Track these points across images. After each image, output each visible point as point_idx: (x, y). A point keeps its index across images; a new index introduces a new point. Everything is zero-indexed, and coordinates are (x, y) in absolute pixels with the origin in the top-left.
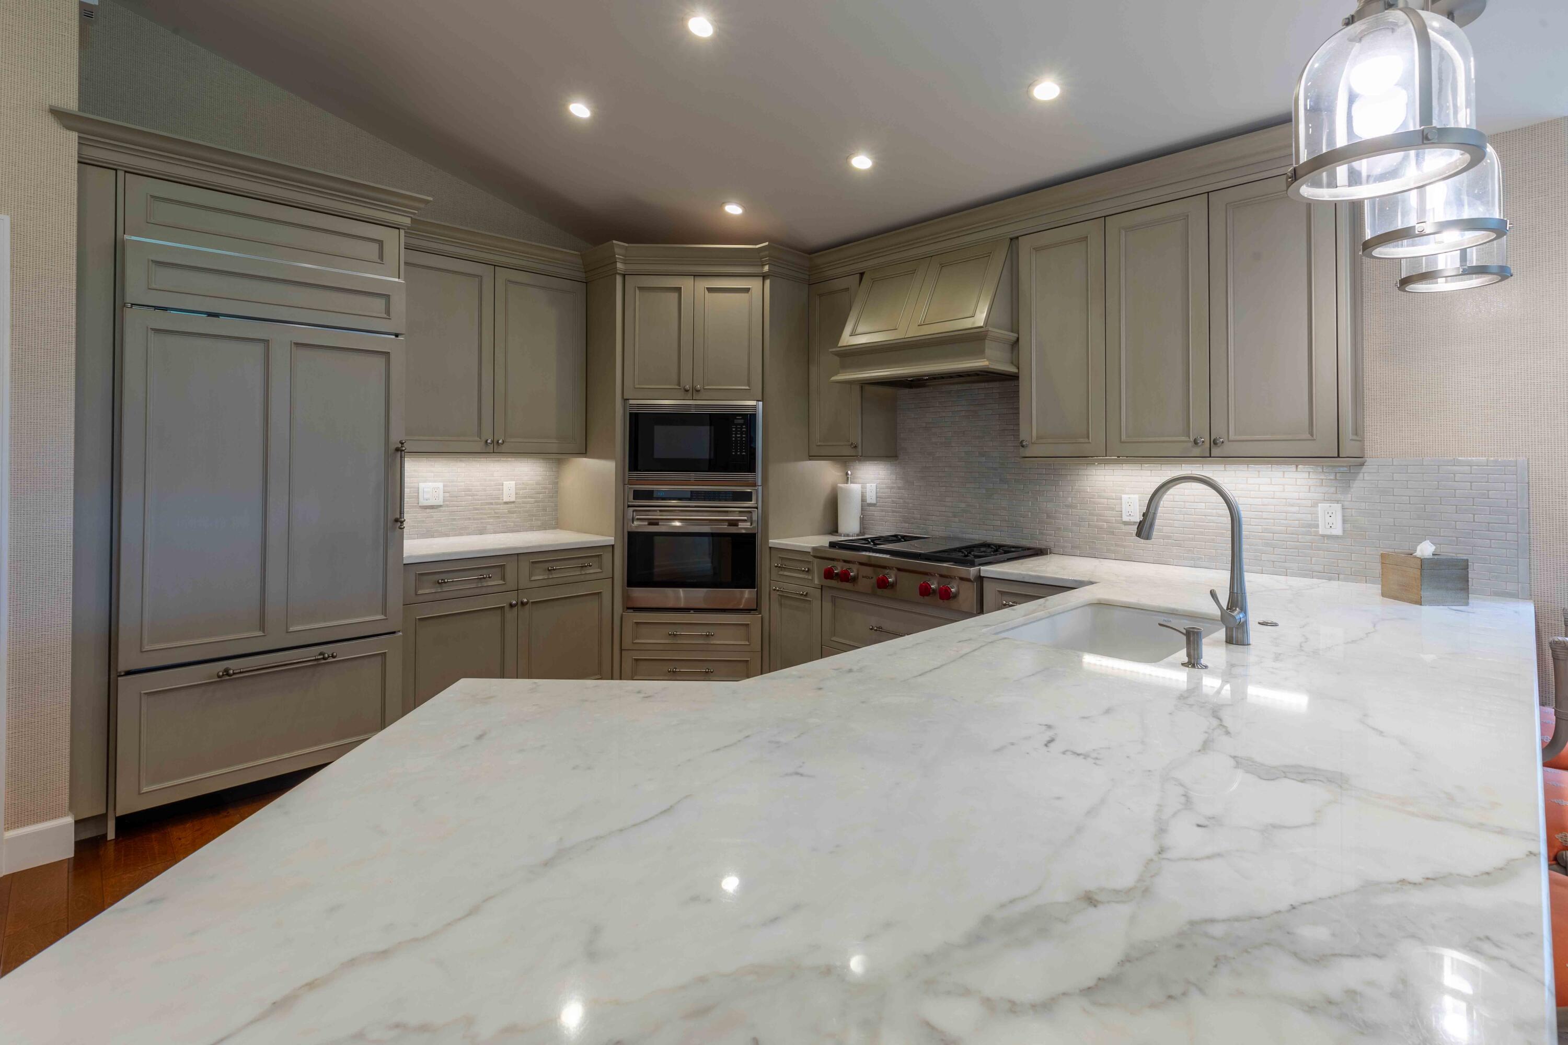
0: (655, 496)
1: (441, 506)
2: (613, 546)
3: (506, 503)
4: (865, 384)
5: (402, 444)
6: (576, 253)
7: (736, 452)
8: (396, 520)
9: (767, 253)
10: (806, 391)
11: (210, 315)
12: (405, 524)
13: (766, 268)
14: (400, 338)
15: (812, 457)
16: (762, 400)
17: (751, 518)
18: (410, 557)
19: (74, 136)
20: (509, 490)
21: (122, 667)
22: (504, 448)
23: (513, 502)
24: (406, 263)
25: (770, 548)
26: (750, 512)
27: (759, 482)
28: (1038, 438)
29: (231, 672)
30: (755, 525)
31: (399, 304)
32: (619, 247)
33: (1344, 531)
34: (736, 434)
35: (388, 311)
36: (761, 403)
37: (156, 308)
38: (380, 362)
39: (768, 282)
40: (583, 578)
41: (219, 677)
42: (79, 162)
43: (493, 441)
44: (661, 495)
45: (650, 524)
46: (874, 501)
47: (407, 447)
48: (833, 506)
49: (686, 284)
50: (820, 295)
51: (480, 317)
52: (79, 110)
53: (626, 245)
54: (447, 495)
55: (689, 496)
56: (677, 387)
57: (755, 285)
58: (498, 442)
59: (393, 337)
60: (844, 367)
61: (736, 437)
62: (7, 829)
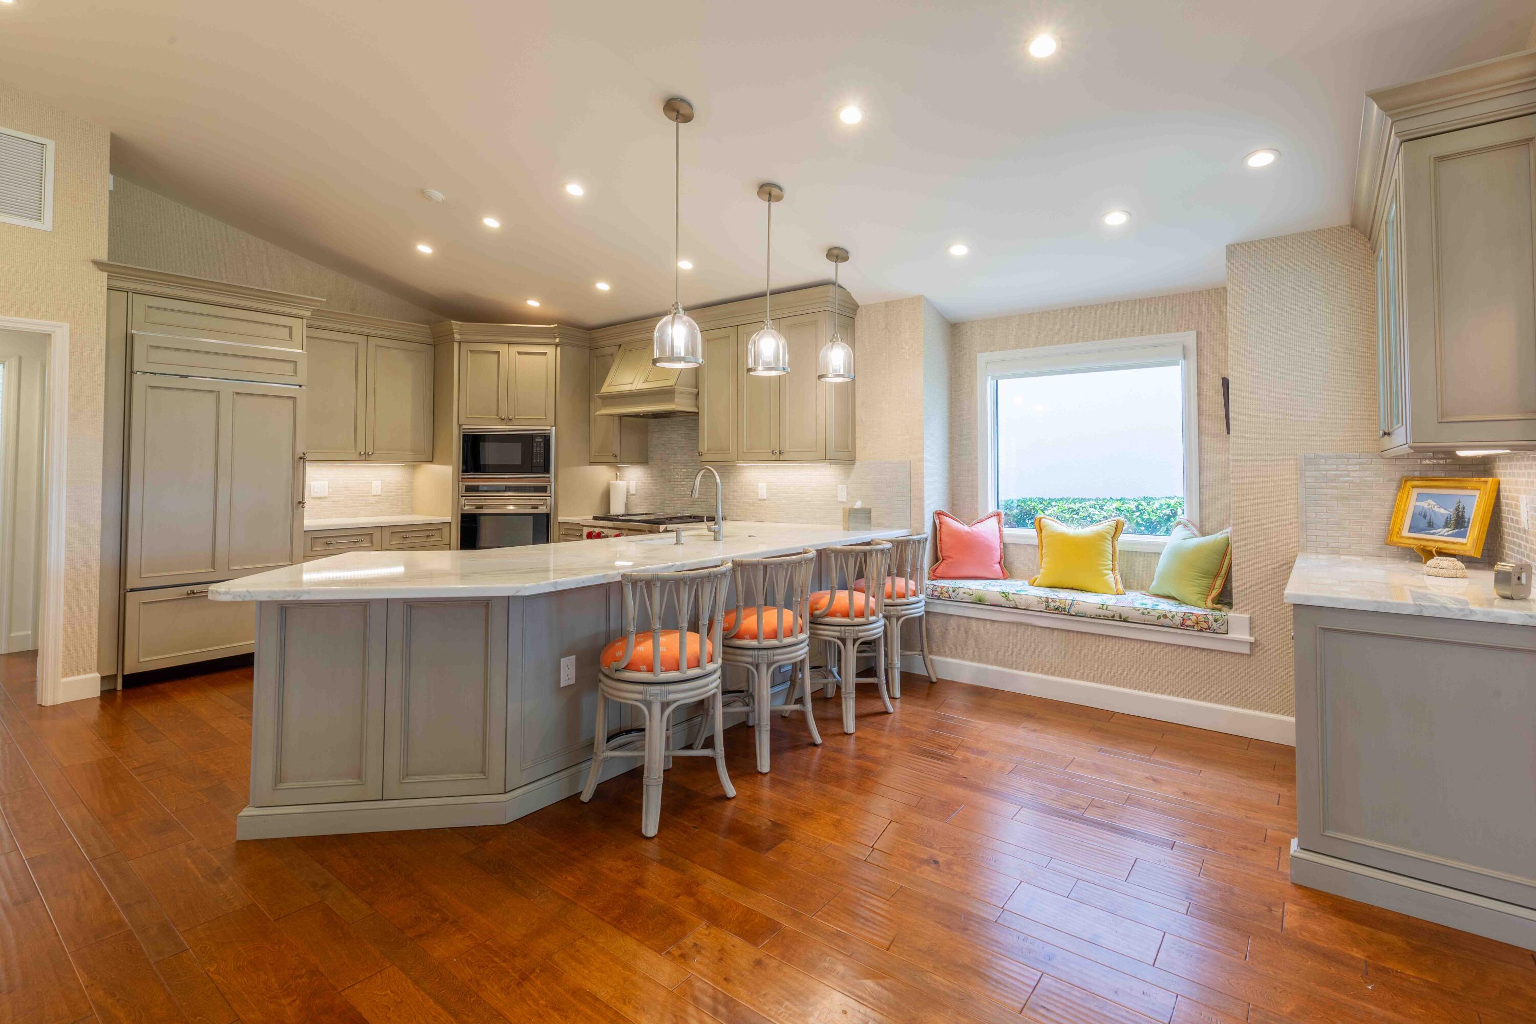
0: (480, 489)
1: (326, 497)
2: (450, 523)
3: (374, 496)
4: (621, 416)
5: (304, 454)
6: (427, 326)
7: (536, 460)
8: (300, 503)
9: (556, 331)
10: (588, 419)
11: (181, 376)
12: (305, 505)
13: (557, 340)
14: (303, 388)
15: (591, 463)
16: (555, 426)
17: (547, 503)
18: (308, 526)
19: (105, 274)
20: (376, 487)
21: (129, 587)
22: (372, 458)
23: (379, 495)
24: (307, 337)
25: (559, 523)
26: (546, 499)
27: (553, 480)
28: (708, 451)
29: (195, 591)
30: (549, 508)
31: (302, 367)
32: (456, 325)
33: (847, 499)
34: (537, 448)
35: (295, 372)
36: (554, 428)
37: (151, 373)
38: (290, 403)
39: (559, 349)
40: (428, 544)
41: (188, 594)
42: (108, 289)
43: (365, 453)
44: (485, 489)
45: (477, 508)
46: (634, 492)
47: (308, 456)
48: (607, 496)
49: (503, 349)
50: (597, 357)
51: (357, 371)
52: (109, 260)
53: (461, 323)
54: (331, 490)
55: (504, 489)
56: (496, 417)
57: (550, 350)
58: (368, 453)
59: (298, 387)
60: (605, 406)
61: (536, 450)
62: (63, 677)
